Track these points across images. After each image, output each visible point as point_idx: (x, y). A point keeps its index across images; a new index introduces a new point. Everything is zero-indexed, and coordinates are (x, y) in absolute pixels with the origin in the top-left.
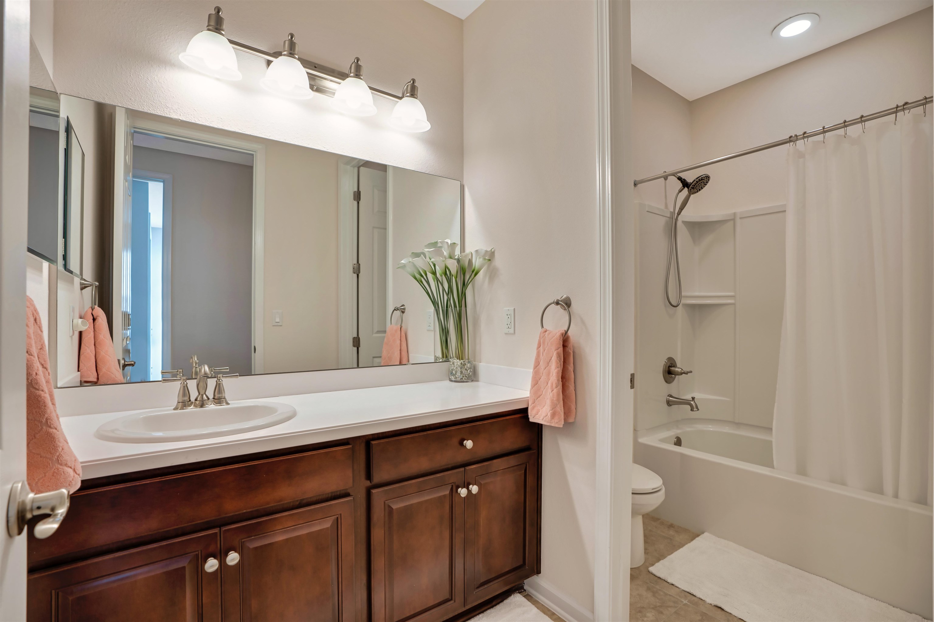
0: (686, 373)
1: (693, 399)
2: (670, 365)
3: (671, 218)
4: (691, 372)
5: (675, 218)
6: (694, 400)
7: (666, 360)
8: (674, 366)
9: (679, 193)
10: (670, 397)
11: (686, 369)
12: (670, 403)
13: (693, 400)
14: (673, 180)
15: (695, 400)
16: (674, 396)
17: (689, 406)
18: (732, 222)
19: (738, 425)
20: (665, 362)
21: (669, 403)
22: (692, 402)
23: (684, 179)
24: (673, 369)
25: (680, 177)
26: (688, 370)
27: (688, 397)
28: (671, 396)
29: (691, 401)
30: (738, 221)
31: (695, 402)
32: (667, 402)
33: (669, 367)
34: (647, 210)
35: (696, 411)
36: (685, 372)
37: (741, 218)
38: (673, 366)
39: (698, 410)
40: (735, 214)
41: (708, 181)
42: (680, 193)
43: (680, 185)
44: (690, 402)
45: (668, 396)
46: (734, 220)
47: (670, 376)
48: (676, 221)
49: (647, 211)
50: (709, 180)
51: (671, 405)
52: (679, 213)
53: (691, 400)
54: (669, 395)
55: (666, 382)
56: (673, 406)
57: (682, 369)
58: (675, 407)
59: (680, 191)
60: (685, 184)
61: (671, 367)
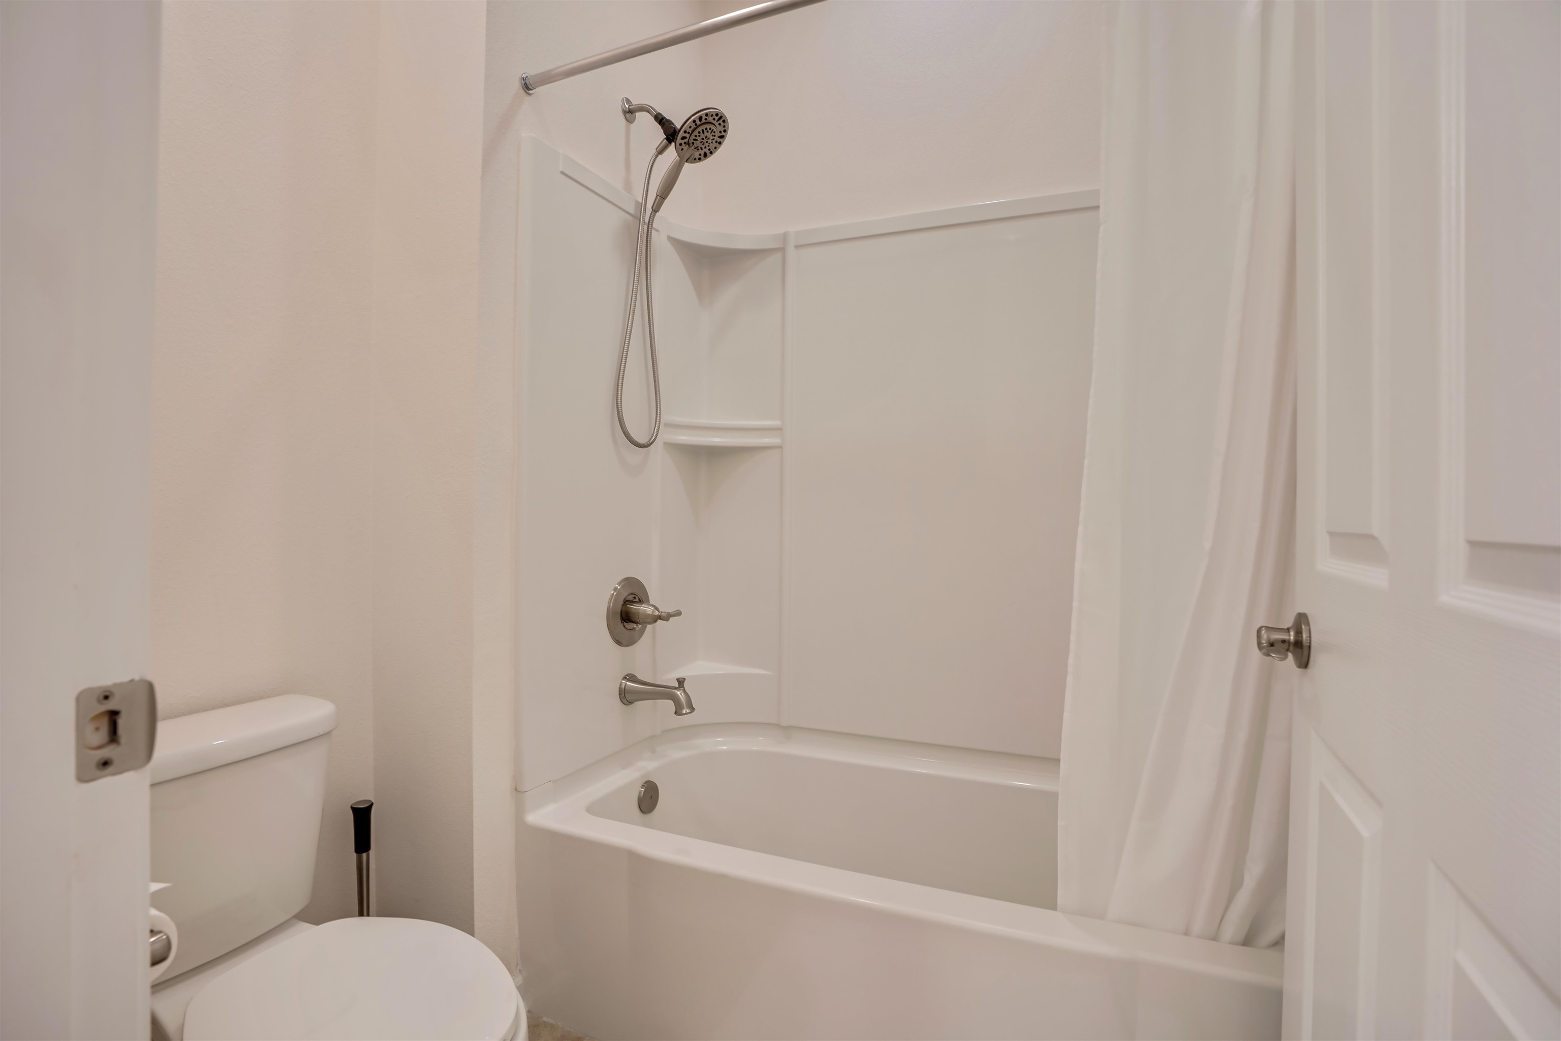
0: (666, 617)
1: (681, 682)
2: (631, 598)
3: (638, 218)
4: (678, 614)
5: (647, 220)
6: (683, 687)
7: (619, 584)
8: (640, 601)
9: (657, 156)
10: (629, 680)
11: (665, 609)
12: (629, 697)
13: (679, 687)
14: (645, 120)
15: (686, 684)
16: (640, 677)
17: (671, 702)
18: (779, 255)
19: (786, 731)
20: (615, 589)
21: (626, 697)
22: (679, 693)
23: (668, 121)
24: (634, 607)
25: (659, 114)
26: (671, 610)
27: (670, 679)
28: (631, 678)
29: (676, 688)
30: (791, 252)
31: (684, 691)
32: (620, 694)
33: (626, 602)
34: (561, 169)
35: (687, 714)
36: (663, 614)
37: (797, 247)
38: (637, 600)
39: (692, 709)
40: (785, 237)
41: (723, 134)
42: (660, 156)
43: (659, 136)
44: (676, 691)
45: (625, 678)
46: (782, 250)
47: (630, 625)
48: (648, 228)
49: (562, 173)
50: (725, 131)
51: (631, 703)
52: (656, 209)
53: (676, 685)
54: (627, 675)
55: (618, 643)
56: (639, 704)
57: (657, 609)
58: (642, 706)
59: (661, 151)
60: (671, 135)
61: (632, 602)
